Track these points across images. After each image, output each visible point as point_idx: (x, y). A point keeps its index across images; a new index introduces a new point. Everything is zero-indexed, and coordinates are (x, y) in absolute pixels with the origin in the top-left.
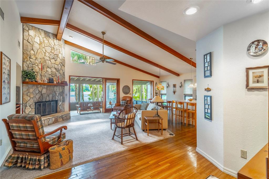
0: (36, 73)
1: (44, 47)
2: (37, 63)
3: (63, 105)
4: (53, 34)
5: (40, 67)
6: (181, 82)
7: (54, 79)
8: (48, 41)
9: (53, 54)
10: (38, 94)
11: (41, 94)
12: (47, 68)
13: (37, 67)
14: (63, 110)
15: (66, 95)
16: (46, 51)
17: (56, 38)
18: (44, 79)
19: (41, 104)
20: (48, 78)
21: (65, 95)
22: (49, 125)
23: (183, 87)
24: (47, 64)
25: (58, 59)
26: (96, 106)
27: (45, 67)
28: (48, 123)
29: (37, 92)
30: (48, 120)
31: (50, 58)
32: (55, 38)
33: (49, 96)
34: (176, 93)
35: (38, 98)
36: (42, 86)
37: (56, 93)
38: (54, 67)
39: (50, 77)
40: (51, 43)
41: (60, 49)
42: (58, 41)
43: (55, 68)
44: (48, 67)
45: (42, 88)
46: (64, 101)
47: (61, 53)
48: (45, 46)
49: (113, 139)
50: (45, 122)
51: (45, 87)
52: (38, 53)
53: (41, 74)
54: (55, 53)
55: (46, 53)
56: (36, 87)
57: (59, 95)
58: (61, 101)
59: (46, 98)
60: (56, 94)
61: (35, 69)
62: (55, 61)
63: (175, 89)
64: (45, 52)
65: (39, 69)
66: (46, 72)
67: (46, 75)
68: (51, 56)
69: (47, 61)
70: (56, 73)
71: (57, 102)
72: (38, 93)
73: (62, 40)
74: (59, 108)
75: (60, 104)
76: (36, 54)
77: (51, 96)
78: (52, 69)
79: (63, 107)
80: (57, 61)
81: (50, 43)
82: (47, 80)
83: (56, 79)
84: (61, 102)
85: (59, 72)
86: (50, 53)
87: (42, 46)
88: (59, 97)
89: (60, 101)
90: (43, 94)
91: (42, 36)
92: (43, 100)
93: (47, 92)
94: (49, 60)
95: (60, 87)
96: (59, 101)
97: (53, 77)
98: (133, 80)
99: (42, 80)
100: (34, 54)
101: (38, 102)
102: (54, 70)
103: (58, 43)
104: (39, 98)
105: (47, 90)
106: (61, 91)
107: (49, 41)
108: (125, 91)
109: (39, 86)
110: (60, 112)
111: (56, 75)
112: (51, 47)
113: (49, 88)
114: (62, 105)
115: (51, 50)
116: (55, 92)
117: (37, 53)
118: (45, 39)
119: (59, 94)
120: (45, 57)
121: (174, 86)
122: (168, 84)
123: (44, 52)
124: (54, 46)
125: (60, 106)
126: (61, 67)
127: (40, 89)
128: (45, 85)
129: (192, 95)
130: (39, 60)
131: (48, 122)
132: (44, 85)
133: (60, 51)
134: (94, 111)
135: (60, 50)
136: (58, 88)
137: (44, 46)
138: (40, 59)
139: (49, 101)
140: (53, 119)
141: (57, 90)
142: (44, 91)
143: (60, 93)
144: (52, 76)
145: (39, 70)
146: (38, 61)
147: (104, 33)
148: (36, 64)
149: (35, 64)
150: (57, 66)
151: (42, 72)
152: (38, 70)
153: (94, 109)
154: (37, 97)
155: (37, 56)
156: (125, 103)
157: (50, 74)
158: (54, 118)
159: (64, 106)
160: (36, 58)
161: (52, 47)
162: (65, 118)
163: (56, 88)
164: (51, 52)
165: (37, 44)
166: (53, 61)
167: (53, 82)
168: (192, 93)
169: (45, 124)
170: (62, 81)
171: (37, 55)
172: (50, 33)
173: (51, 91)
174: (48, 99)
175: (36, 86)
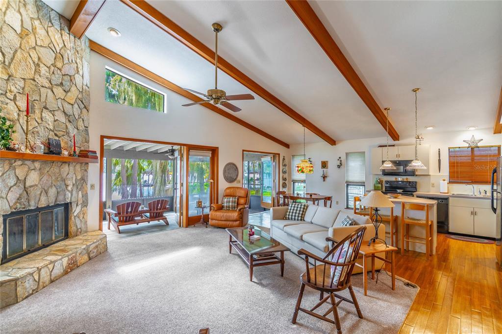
0: (8, 123)
1: (34, 48)
2: (11, 91)
3: (84, 214)
4: (61, 16)
5: (23, 105)
6: (340, 158)
7: (62, 145)
8: (47, 32)
9: (59, 71)
10: (15, 187)
11: (25, 187)
12: (42, 112)
13: (12, 103)
14: (85, 229)
15: (92, 186)
16: (39, 58)
17: (69, 30)
18: (32, 143)
19: (23, 218)
20: (44, 139)
21: (89, 186)
22: (52, 281)
23: (344, 167)
24: (43, 99)
25: (73, 89)
26: (157, 209)
27: (37, 107)
28: (51, 275)
29: (12, 181)
30: (51, 266)
31: (50, 82)
32: (66, 29)
33: (47, 193)
34: (327, 179)
35: (14, 201)
36: (26, 162)
37: (66, 182)
38: (61, 108)
39: (52, 136)
40: (55, 39)
41: (78, 61)
42: (72, 37)
43: (65, 113)
44: (47, 109)
45: (27, 169)
46: (85, 204)
47: (81, 73)
48: (39, 43)
49: (294, 322)
50: (41, 277)
51: (37, 165)
52: (14, 61)
53: (25, 128)
54: (66, 69)
55: (42, 65)
56: (7, 167)
57: (75, 187)
58: (79, 203)
59: (37, 199)
60: (67, 186)
61: (6, 110)
62: (64, 93)
63: (325, 170)
64: (36, 60)
65: (20, 111)
66: (39, 121)
67: (41, 130)
68: (53, 77)
69: (42, 90)
70: (67, 127)
71: (67, 207)
72: (15, 185)
73: (83, 38)
74: (75, 223)
75: (75, 214)
76: (10, 64)
77: (52, 192)
78: (56, 113)
79: (83, 220)
80: (69, 94)
81: (53, 40)
82: (43, 146)
83: (66, 143)
84: (79, 208)
85: (75, 123)
86: (52, 68)
87: (28, 43)
88: (74, 192)
89: (77, 205)
90: (31, 187)
91: (29, 12)
92: (29, 205)
93: (40, 180)
94: (49, 88)
95: (78, 167)
96: (74, 205)
97: (59, 137)
98: (243, 151)
99: (28, 144)
100: (4, 61)
101: (12, 214)
102: (62, 119)
103: (72, 45)
104: (18, 199)
105: (41, 174)
106: (79, 177)
107: (50, 33)
108: (229, 175)
109: (16, 164)
110: (77, 236)
111: (68, 133)
112: (55, 51)
113: (47, 169)
114: (81, 216)
115: (55, 58)
116: (64, 180)
117: (12, 59)
118: (37, 23)
119: (73, 185)
120: (37, 77)
121: (324, 165)
122: (309, 161)
123: (34, 62)
124: (63, 50)
125: (77, 219)
126: (79, 113)
127: (20, 172)
128: (37, 161)
129: (364, 183)
130: (18, 83)
131: (49, 274)
132: (33, 161)
133: (77, 67)
134: (152, 223)
135: (77, 63)
136: (71, 168)
137: (34, 45)
138: (23, 82)
139: (48, 207)
140: (65, 261)
141: (68, 174)
142: (33, 178)
143: (76, 182)
144: (56, 135)
145: (19, 115)
146: (14, 84)
147: (218, 27)
148: (8, 94)
149: (5, 95)
150: (71, 106)
151: (27, 121)
152: (16, 114)
153: (153, 218)
154: (13, 196)
155: (12, 70)
156: (235, 202)
157: (52, 127)
158: (66, 259)
159: (87, 216)
160: (10, 76)
161: (58, 52)
162: (95, 251)
163: (65, 169)
164: (55, 66)
165: (13, 33)
166: (59, 91)
167: (59, 153)
168: (364, 179)
169: (41, 280)
170: (82, 149)
171: (12, 66)
172: (52, 10)
173: (53, 178)
174: (43, 203)
175: (7, 162)
